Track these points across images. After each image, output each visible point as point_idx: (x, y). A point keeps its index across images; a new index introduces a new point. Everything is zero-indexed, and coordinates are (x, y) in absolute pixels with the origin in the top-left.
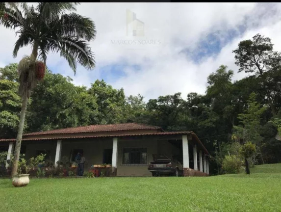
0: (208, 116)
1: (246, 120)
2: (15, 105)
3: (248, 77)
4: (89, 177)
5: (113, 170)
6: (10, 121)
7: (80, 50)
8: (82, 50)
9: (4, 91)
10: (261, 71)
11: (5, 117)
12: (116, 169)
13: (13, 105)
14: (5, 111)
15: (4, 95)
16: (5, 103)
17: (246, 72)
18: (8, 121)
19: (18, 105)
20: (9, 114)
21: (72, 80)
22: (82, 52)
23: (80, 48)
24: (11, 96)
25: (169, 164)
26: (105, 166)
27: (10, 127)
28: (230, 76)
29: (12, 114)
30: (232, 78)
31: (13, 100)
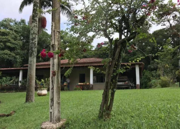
0: (136, 54)
1: (163, 56)
2: (12, 46)
3: (162, 29)
4: (78, 90)
5: (91, 86)
6: (10, 57)
7: (67, 9)
8: (69, 9)
9: (4, 37)
10: (171, 25)
11: (7, 54)
12: (93, 86)
13: (11, 46)
14: (6, 50)
15: (5, 40)
16: (6, 45)
17: (162, 25)
18: (9, 57)
19: (14, 46)
20: (9, 52)
21: (47, 30)
22: (68, 11)
23: (67, 8)
24: (9, 40)
25: (126, 82)
26: (86, 84)
27: (11, 60)
28: (150, 28)
29: (11, 52)
30: (150, 30)
31: (11, 43)
